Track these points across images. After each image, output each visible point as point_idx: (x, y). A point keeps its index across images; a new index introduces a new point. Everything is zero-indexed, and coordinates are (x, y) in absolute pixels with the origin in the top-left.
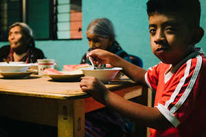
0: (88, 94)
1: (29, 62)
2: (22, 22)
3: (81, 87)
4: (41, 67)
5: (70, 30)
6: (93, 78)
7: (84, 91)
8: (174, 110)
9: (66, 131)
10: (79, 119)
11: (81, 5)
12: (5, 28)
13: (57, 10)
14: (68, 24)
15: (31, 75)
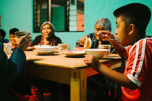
0: (89, 65)
1: (53, 45)
2: (48, 21)
3: (85, 61)
4: (60, 48)
5: (77, 26)
6: (92, 56)
7: (87, 64)
8: (136, 76)
9: (76, 88)
10: (83, 81)
11: (83, 10)
12: (39, 25)
13: (69, 14)
14: (75, 22)
15: (55, 53)
